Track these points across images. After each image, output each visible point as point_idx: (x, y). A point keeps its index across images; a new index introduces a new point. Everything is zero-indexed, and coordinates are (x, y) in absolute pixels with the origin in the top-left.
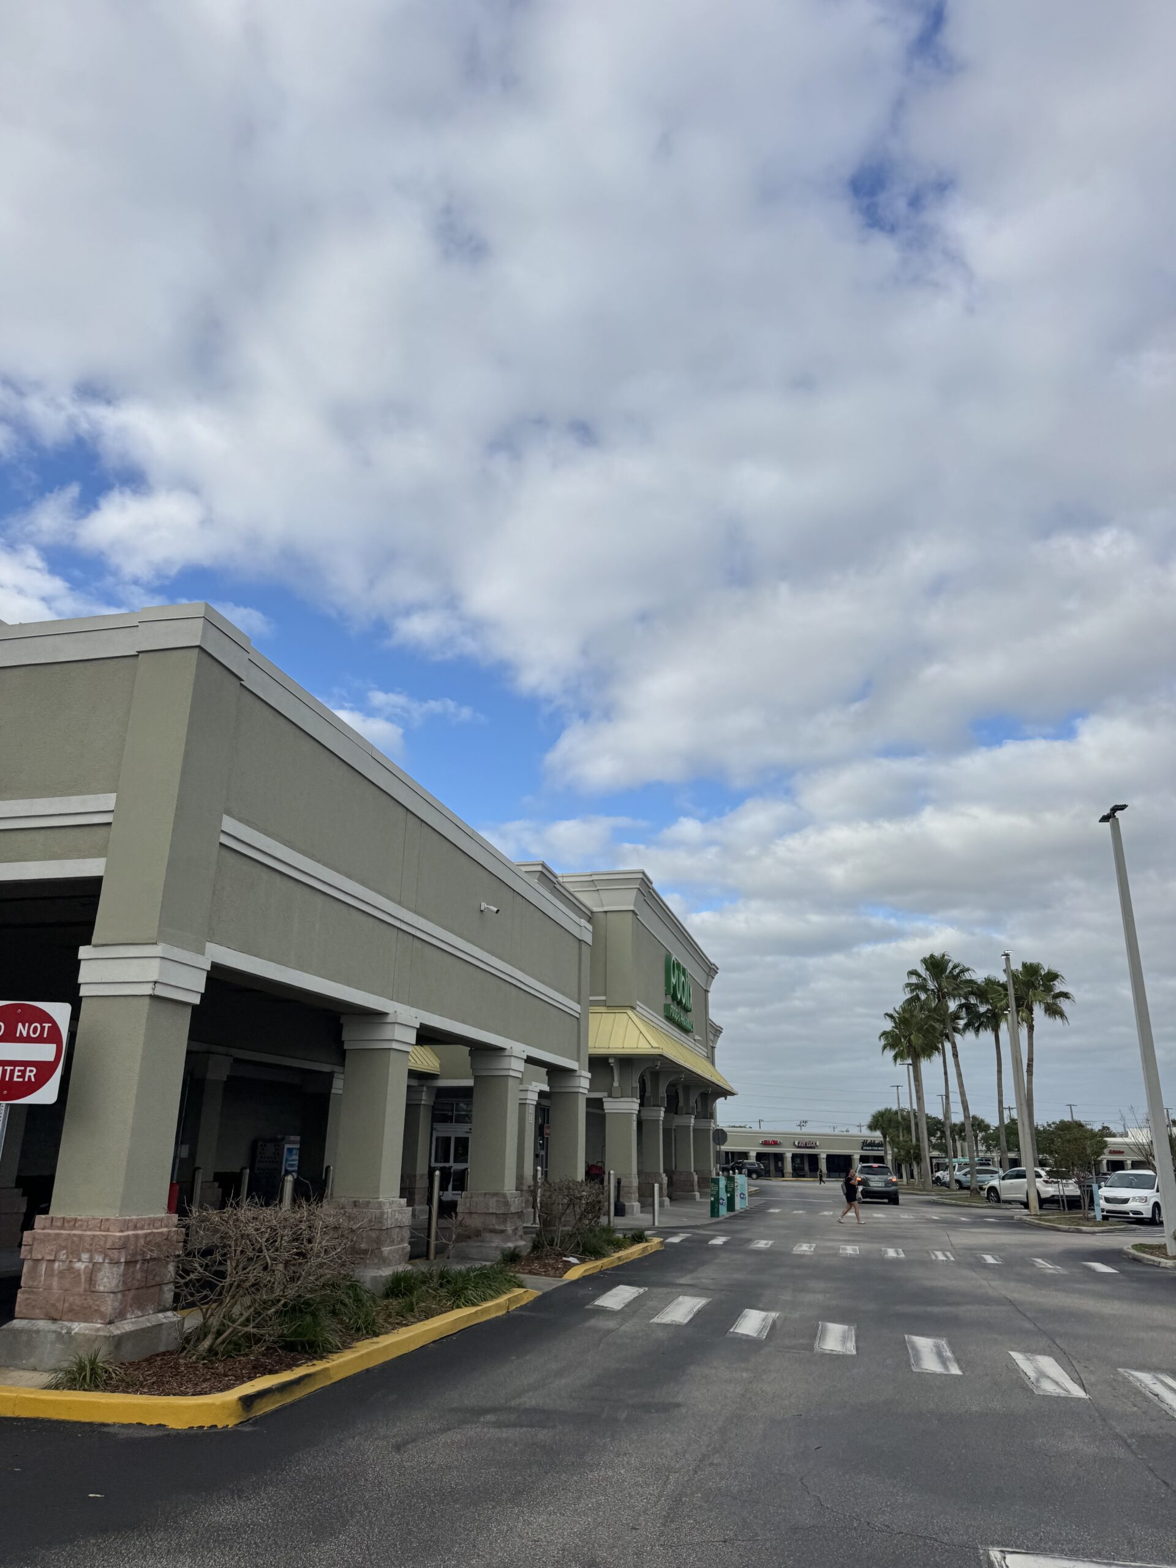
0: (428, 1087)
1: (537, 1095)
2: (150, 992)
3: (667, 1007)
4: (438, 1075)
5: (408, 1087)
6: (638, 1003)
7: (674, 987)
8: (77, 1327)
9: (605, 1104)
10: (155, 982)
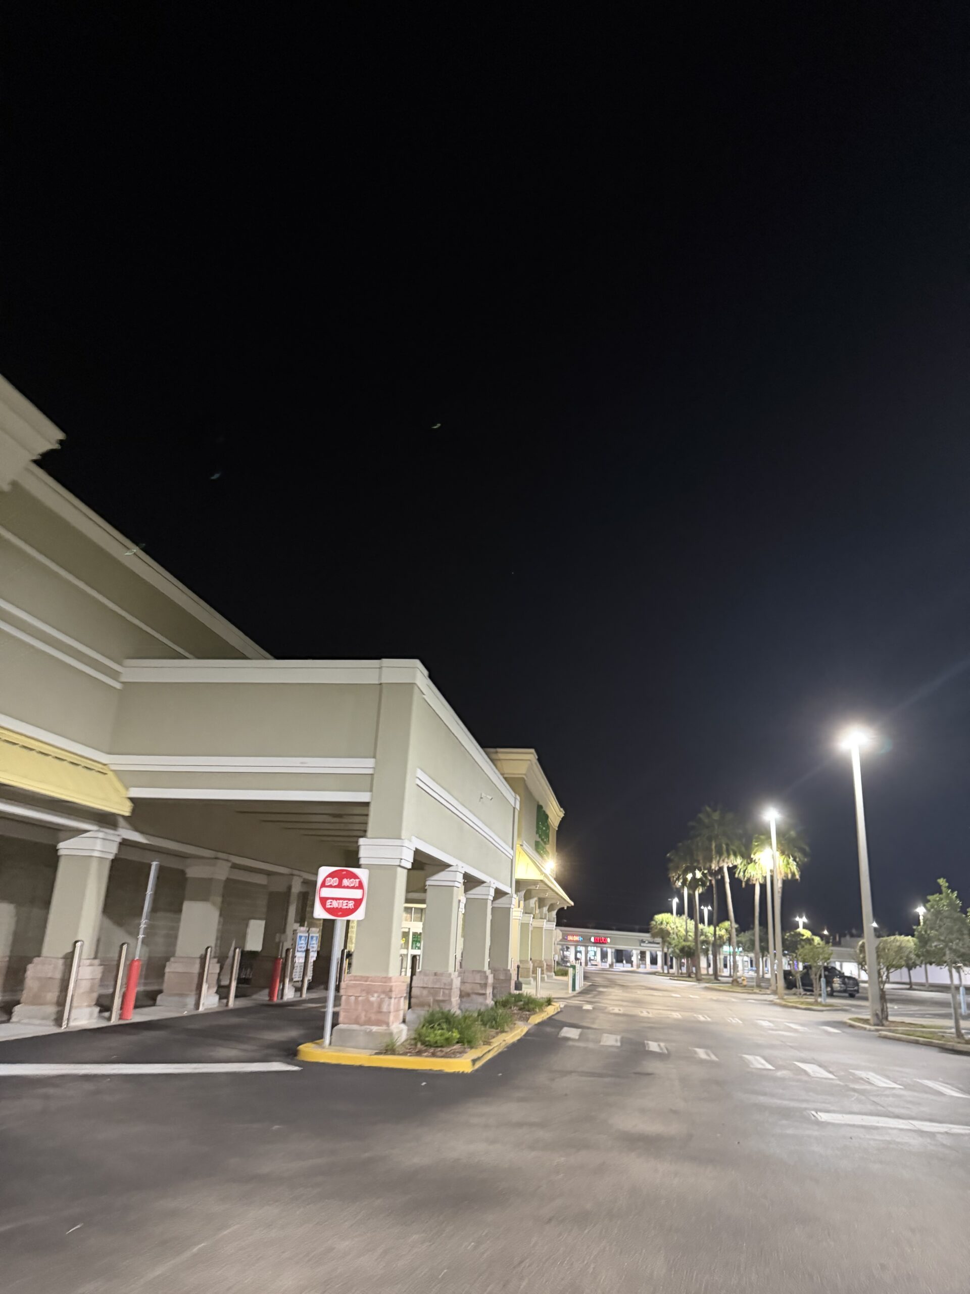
2: (399, 864)
3: (537, 843)
6: (524, 842)
7: (541, 829)
8: (375, 1029)
10: (402, 859)
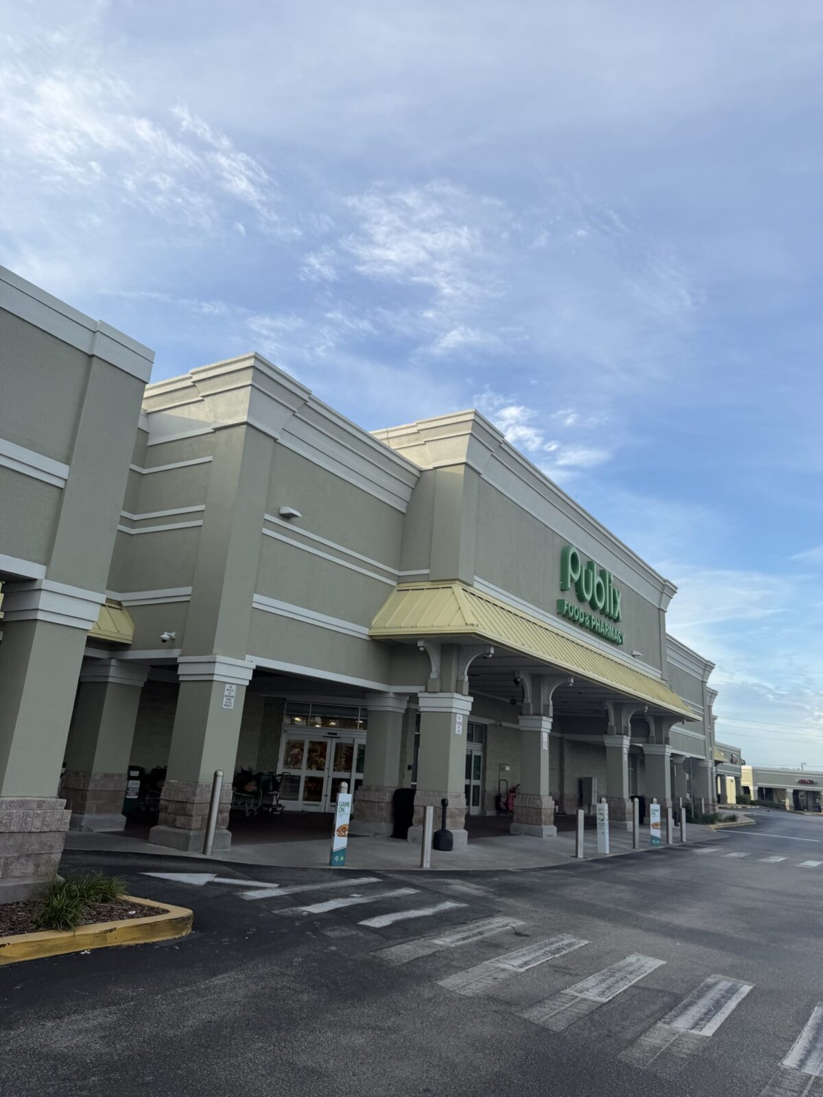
0: (121, 661)
1: (251, 672)
3: (560, 603)
4: (130, 644)
5: (87, 660)
6: (476, 578)
7: (577, 585)
9: (421, 701)
